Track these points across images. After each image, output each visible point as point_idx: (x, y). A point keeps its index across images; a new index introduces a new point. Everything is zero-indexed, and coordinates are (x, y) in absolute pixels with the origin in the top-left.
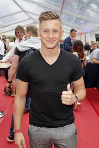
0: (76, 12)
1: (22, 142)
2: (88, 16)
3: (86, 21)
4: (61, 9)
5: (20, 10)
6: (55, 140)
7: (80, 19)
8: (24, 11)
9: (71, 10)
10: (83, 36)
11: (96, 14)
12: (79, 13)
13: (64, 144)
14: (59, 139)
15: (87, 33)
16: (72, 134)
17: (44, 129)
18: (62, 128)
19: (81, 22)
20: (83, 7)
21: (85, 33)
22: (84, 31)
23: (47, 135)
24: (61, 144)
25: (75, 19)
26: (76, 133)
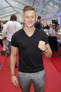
0: (41, 7)
1: (16, 81)
2: (48, 9)
3: (47, 13)
4: (32, 5)
5: (9, 5)
6: (33, 80)
7: (43, 11)
8: (11, 6)
9: (38, 6)
10: (45, 21)
11: (52, 8)
12: (43, 8)
13: (38, 82)
14: (35, 79)
15: (47, 19)
16: (42, 76)
17: (27, 74)
18: (37, 73)
19: (44, 13)
20: (45, 4)
21: (46, 19)
22: (45, 18)
23: (29, 77)
24: (37, 82)
25: (40, 11)
26: (45, 76)
